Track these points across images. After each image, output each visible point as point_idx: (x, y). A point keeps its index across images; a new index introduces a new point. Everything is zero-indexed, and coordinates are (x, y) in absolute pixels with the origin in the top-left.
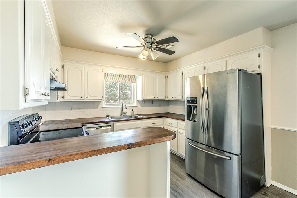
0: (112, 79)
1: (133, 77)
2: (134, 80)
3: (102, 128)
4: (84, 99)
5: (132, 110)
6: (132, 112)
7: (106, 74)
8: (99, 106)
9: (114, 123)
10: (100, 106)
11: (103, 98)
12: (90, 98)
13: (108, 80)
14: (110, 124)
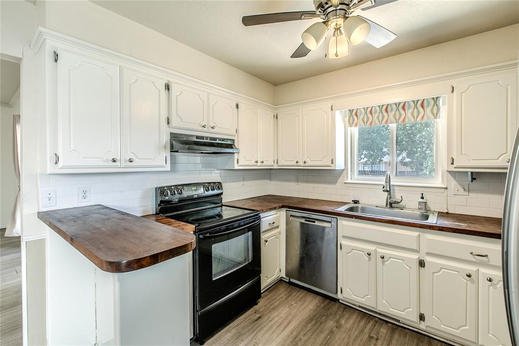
0: (365, 121)
1: (432, 102)
2: (435, 112)
3: (314, 222)
4: (301, 165)
5: (422, 198)
6: (419, 202)
7: (354, 112)
8: (338, 179)
9: (338, 217)
10: (340, 180)
11: (332, 163)
12: (309, 163)
13: (356, 125)
14: (329, 219)
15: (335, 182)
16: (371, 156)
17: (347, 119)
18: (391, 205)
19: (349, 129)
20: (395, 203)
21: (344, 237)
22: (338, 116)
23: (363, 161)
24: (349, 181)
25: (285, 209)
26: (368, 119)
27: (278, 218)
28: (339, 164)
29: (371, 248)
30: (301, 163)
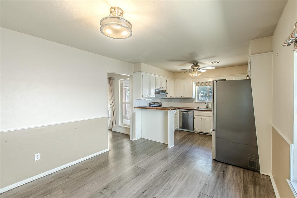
3: (187, 112)
7: (198, 82)
9: (194, 111)
10: (194, 102)
11: (192, 97)
12: (185, 97)
13: (198, 86)
14: (191, 111)
15: (192, 102)
16: (204, 93)
17: (196, 84)
18: (207, 107)
19: (197, 87)
20: (208, 107)
21: (195, 115)
22: (194, 83)
23: (201, 95)
24: (196, 102)
25: (179, 109)
26: (202, 84)
27: (177, 112)
28: (194, 97)
29: (202, 117)
30: (183, 97)
